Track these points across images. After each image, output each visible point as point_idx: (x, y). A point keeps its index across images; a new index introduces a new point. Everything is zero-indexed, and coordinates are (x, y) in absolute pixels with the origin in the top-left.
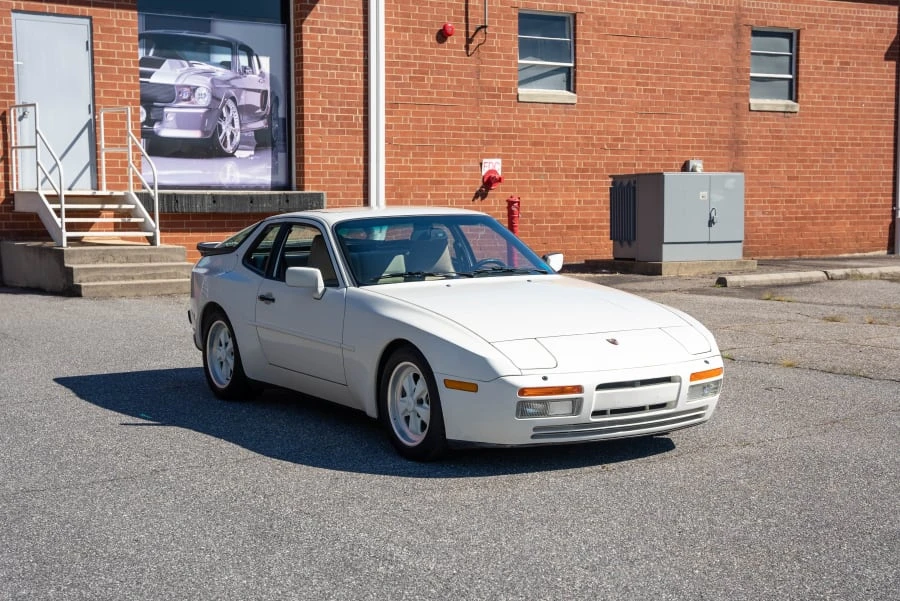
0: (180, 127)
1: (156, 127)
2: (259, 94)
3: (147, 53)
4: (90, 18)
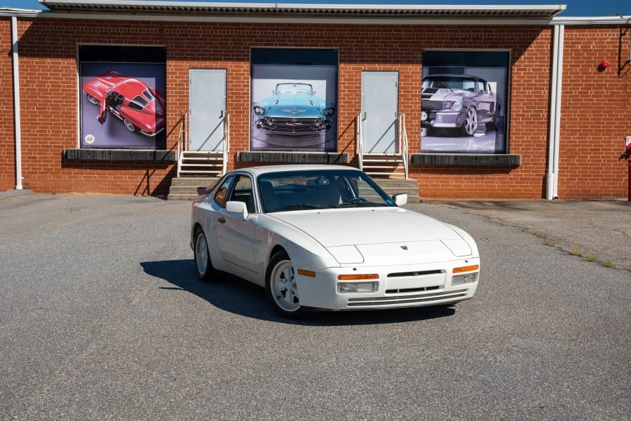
0: (444, 122)
1: (432, 122)
2: (489, 105)
3: (429, 86)
4: (398, 71)
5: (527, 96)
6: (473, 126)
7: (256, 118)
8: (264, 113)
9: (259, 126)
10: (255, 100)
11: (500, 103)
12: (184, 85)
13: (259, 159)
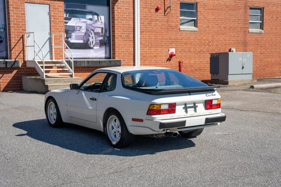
0: (77, 39)
1: (69, 39)
2: (101, 29)
3: (66, 16)
4: (49, 5)
5: (123, 24)
6: (93, 42)
11: (107, 28)
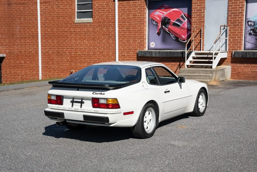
7: (249, 28)
8: (254, 25)
9: (250, 34)
10: (248, 17)
12: (202, 10)
13: (247, 56)
